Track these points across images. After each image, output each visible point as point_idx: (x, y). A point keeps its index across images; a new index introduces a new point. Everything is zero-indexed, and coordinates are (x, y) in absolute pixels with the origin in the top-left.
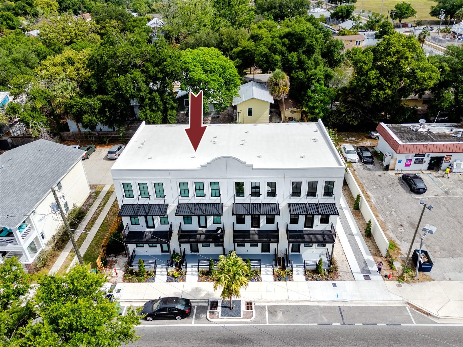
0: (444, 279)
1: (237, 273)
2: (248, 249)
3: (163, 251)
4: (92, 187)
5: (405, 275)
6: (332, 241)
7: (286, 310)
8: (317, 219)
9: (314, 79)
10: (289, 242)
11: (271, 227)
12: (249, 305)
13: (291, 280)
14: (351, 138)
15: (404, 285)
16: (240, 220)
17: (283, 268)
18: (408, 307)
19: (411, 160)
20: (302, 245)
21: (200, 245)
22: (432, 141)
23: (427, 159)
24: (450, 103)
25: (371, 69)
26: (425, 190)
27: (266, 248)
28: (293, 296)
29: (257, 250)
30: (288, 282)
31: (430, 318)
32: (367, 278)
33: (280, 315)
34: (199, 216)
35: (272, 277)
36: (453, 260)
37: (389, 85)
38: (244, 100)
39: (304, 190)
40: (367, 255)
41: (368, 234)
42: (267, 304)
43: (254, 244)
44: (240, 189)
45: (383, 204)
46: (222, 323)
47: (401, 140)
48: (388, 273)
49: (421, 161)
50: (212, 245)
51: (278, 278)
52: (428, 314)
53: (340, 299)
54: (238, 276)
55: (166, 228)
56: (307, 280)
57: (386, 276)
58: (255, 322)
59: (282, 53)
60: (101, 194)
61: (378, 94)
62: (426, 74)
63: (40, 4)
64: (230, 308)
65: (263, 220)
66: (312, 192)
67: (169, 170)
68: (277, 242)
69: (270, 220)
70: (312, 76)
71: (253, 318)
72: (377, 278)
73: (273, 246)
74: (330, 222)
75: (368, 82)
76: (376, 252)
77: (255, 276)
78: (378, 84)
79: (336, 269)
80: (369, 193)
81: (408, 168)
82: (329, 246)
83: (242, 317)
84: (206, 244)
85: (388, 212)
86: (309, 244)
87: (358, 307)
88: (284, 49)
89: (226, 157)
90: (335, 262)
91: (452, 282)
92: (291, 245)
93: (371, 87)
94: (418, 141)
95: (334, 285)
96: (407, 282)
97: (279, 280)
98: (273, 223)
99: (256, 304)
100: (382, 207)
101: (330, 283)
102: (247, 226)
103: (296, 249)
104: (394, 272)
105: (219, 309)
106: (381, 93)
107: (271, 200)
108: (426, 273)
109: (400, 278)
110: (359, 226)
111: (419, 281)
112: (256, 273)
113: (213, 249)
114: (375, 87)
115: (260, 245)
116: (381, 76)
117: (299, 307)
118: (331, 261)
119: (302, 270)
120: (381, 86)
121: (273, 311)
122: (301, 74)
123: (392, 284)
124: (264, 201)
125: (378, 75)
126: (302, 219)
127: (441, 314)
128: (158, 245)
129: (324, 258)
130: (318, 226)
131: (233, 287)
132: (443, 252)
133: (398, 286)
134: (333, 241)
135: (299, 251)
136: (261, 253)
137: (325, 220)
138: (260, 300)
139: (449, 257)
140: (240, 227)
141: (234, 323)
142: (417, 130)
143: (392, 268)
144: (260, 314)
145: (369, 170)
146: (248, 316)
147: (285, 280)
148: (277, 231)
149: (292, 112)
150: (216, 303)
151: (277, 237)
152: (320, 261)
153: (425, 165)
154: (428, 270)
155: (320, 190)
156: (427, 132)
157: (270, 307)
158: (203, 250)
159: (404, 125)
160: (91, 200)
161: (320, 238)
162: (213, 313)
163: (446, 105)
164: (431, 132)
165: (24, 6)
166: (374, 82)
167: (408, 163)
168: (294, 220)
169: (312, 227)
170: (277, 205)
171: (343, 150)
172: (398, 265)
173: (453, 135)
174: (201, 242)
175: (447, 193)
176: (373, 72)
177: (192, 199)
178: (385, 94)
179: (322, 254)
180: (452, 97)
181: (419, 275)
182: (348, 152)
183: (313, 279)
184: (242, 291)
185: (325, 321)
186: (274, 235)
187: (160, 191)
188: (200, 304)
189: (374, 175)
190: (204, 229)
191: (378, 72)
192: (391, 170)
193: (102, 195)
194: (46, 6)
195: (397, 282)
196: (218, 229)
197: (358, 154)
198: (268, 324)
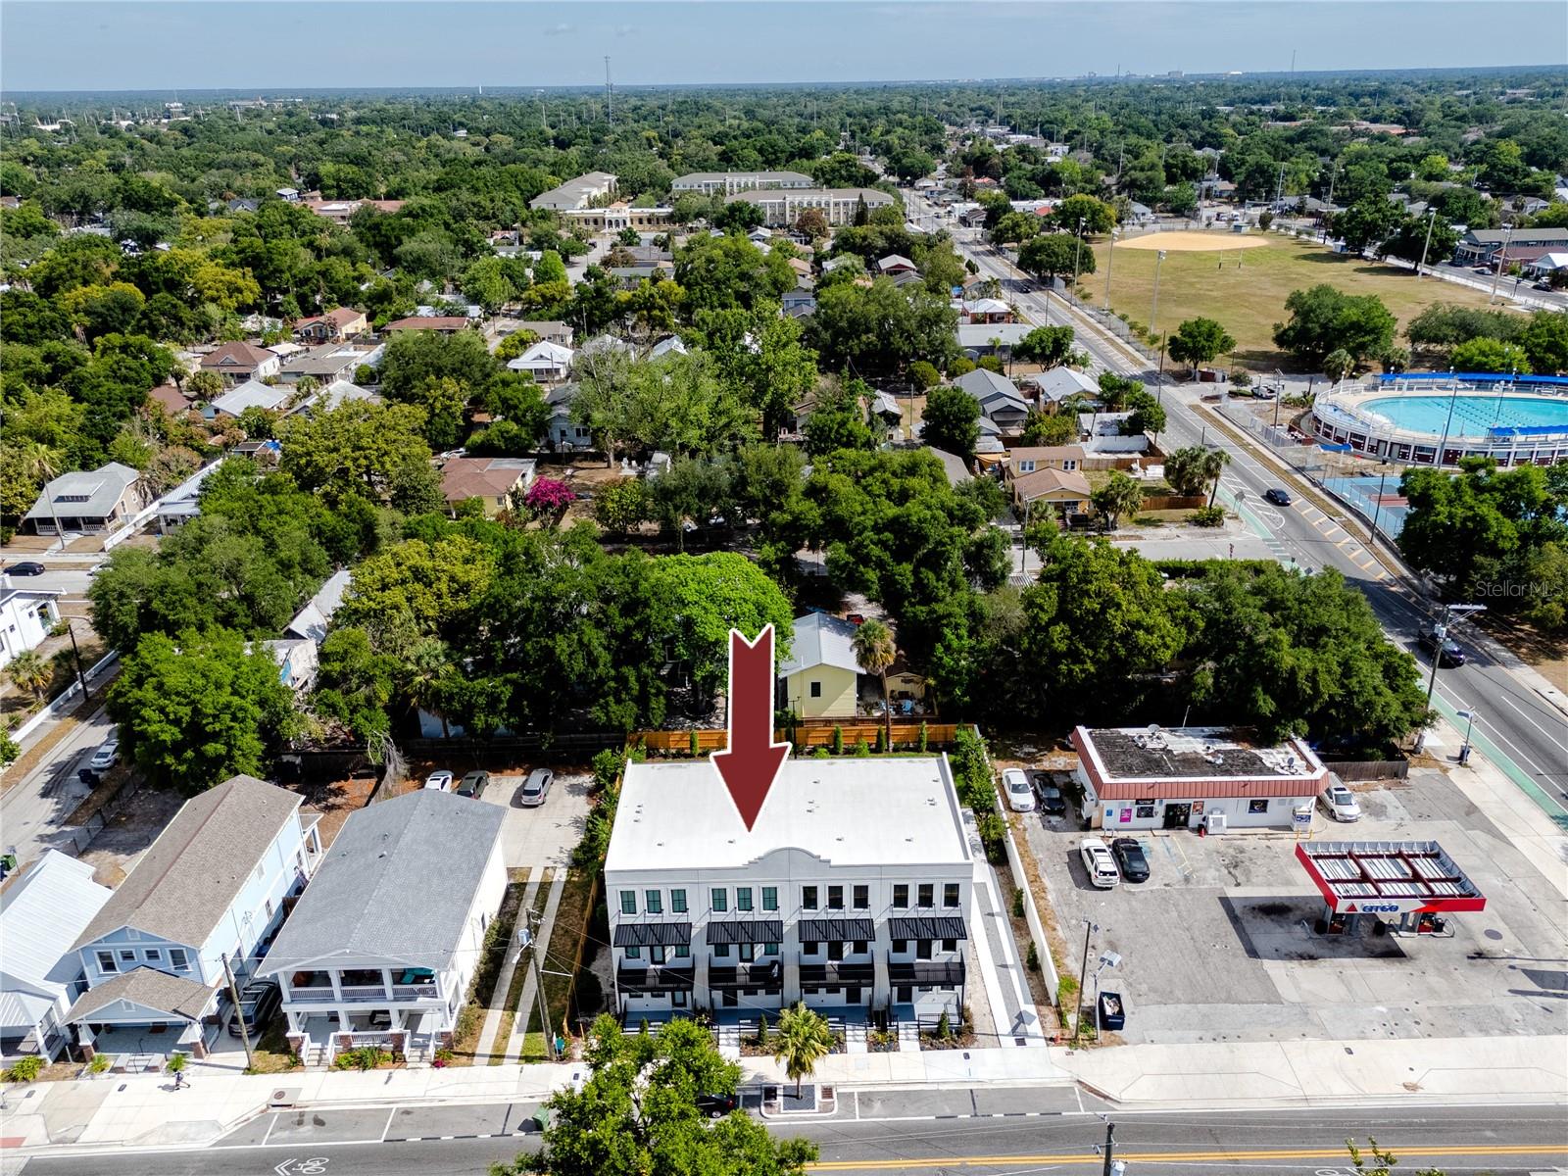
0: (1144, 1041)
1: (811, 1036)
2: (823, 997)
3: (674, 1004)
4: (511, 872)
5: (1081, 1036)
6: (960, 979)
7: (887, 1098)
8: (937, 946)
9: (947, 626)
10: (892, 985)
11: (861, 959)
12: (828, 1092)
13: (897, 1049)
14: (1027, 749)
15: (1079, 1052)
16: (811, 948)
17: (883, 1030)
18: (1077, 1088)
19: (1129, 811)
20: (915, 989)
21: (740, 993)
22: (1168, 774)
23: (1160, 809)
24: (1208, 691)
25: (1053, 622)
26: (1146, 875)
27: (854, 995)
28: (900, 1075)
29: (840, 999)
30: (891, 1053)
31: (1108, 1103)
32: (1021, 1042)
33: (877, 1105)
34: (741, 945)
35: (865, 1046)
36: (1164, 1009)
37: (1091, 653)
38: (804, 667)
39: (913, 896)
40: (1026, 1002)
41: (1033, 965)
42: (856, 1090)
43: (833, 989)
44: (810, 897)
45: (1069, 905)
46: (785, 1120)
47: (1109, 770)
48: (1054, 1034)
49: (1149, 813)
50: (761, 992)
51: (874, 1046)
52: (1106, 1097)
53: (974, 1077)
54: (812, 1041)
55: (684, 963)
56: (922, 1049)
57: (1051, 1039)
58: (838, 1117)
59: (880, 565)
60: (528, 888)
61: (1070, 671)
62: (1154, 640)
63: (210, 288)
64: (797, 1097)
65: (848, 949)
66: (926, 900)
67: (697, 870)
68: (872, 985)
69: (860, 947)
70: (944, 617)
71: (835, 1112)
72: (1036, 1044)
73: (865, 992)
74: (958, 948)
75: (1050, 647)
76: (1041, 998)
77: (836, 1044)
78: (1069, 649)
79: (971, 1029)
80: (1046, 881)
81: (1126, 825)
82: (958, 988)
83: (817, 1109)
84: (750, 991)
85: (1074, 922)
86: (926, 986)
87: (1000, 1090)
88: (886, 556)
89: (789, 849)
90: (971, 1016)
91: (1154, 1046)
92: (895, 989)
93: (1056, 657)
94: (1142, 773)
95: (967, 1056)
96: (1084, 1047)
97: (877, 1051)
98: (865, 951)
99: (840, 1090)
100: (1066, 909)
101: (961, 1052)
102: (822, 956)
103: (905, 995)
104: (1066, 1032)
105: (780, 1099)
106: (1077, 668)
107: (861, 914)
108: (1115, 1032)
109: (1073, 1042)
110: (1020, 948)
111: (1102, 1045)
112: (838, 1039)
113: (762, 1000)
114: (1064, 655)
115: (843, 990)
116: (1073, 634)
117: (907, 1093)
118: (963, 1012)
119: (913, 1032)
120: (1074, 656)
121: (866, 1099)
122: (921, 611)
123: (1059, 1051)
124: (849, 917)
125: (1069, 633)
126: (912, 946)
127: (1125, 1097)
128: (668, 994)
129: (952, 1009)
130: (939, 955)
131: (805, 1058)
132: (1152, 995)
133: (1068, 1054)
134: (962, 982)
135: (910, 1000)
136: (845, 1004)
137: (950, 945)
138: (844, 1085)
139: (1159, 1003)
140: (810, 960)
141: (805, 1119)
142: (1144, 746)
143: (1063, 1024)
144: (846, 1105)
145: (1054, 829)
146: (827, 1108)
147: (886, 1050)
148: (871, 966)
149: (906, 681)
150: (775, 1090)
151: (871, 976)
152: (943, 1016)
153: (1158, 820)
154: (1120, 1026)
155: (938, 896)
156: (1163, 750)
157: (861, 1094)
158: (744, 1001)
159: (1124, 731)
160: (512, 903)
161: (942, 976)
162: (770, 1105)
163: (1199, 696)
164: (1170, 751)
165: (174, 306)
166: (1062, 647)
167: (1126, 816)
168: (899, 946)
169: (929, 957)
170: (870, 922)
171: (1005, 781)
172: (1072, 1019)
173: (1210, 758)
174: (740, 987)
175: (1187, 879)
176: (1058, 629)
177: (733, 914)
178: (1083, 671)
179: (949, 1002)
180: (1210, 681)
181: (1102, 1035)
182: (1016, 789)
183: (933, 1047)
184: (817, 1064)
185: (948, 1112)
186: (866, 973)
187: (680, 902)
188: (749, 1093)
189: (1061, 841)
190: (748, 965)
191: (1067, 628)
192: (1096, 829)
193: (532, 891)
194: (224, 294)
195: (1066, 1049)
196: (774, 963)
197: (1036, 793)
198: (858, 1120)
